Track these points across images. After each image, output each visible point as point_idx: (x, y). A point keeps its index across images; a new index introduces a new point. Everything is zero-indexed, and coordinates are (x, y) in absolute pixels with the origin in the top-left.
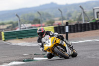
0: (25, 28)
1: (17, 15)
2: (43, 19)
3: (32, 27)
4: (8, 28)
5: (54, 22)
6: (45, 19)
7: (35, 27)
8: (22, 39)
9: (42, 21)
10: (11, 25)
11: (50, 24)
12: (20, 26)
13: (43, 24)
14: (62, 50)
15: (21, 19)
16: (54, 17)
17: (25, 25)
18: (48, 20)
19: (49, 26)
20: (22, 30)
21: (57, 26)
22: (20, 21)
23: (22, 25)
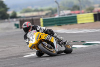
0: (64, 15)
1: (56, 2)
2: (82, 6)
3: (71, 14)
4: (47, 14)
5: (93, 9)
6: (84, 6)
7: (74, 14)
8: (60, 26)
9: (81, 8)
10: (50, 11)
11: (89, 11)
12: (60, 13)
13: (83, 11)
14: (47, 46)
15: (60, 5)
16: (94, 3)
17: (64, 11)
18: (87, 7)
19: (88, 13)
20: (61, 17)
21: (96, 13)
22: (59, 7)
23: (61, 12)
